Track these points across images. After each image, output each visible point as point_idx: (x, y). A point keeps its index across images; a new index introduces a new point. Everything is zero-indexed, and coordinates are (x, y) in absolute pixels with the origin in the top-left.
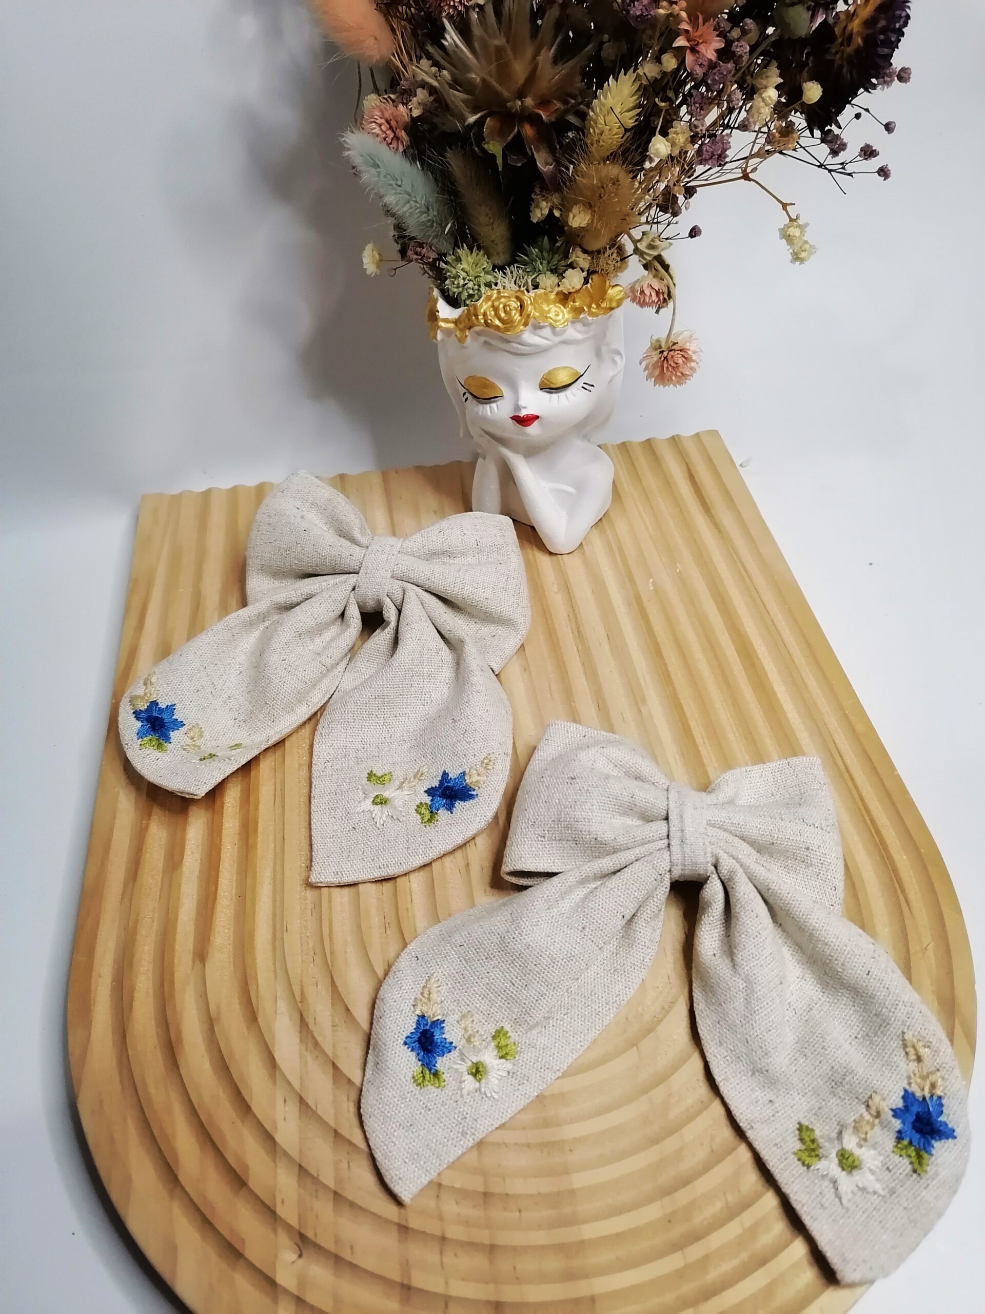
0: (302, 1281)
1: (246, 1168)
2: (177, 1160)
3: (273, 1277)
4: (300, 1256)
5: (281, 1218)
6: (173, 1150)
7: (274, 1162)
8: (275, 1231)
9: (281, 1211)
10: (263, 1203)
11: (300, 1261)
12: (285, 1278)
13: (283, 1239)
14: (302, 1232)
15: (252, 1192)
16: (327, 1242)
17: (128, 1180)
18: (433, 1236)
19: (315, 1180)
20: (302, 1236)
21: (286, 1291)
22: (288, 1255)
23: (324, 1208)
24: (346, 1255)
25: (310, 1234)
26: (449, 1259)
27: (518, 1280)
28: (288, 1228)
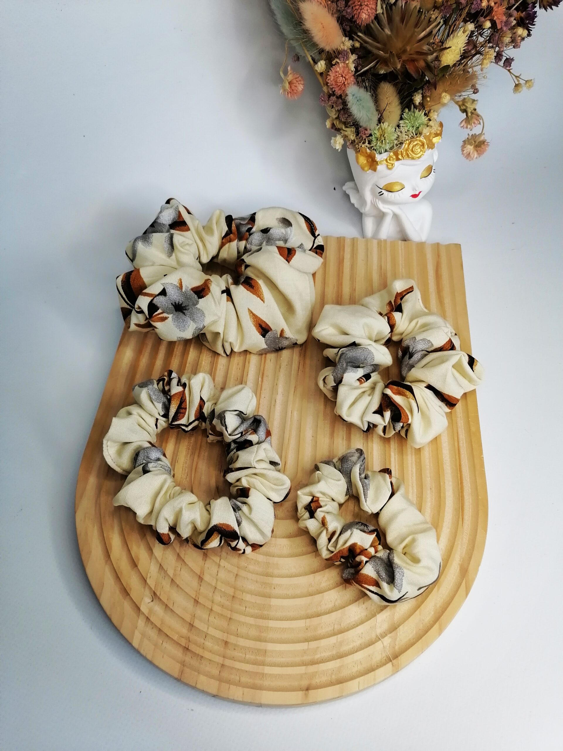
0: (151, 611)
1: (138, 559)
2: (111, 549)
3: (139, 607)
4: (152, 601)
5: (148, 584)
6: (111, 545)
7: (151, 559)
8: (144, 588)
9: (148, 581)
10: (142, 576)
11: (152, 603)
12: (143, 608)
13: (147, 592)
14: (155, 592)
15: (139, 570)
16: (164, 598)
17: (90, 552)
18: (208, 608)
19: (165, 572)
20: (155, 593)
21: (143, 614)
22: (147, 600)
23: (166, 584)
24: (171, 606)
25: (158, 594)
26: (212, 619)
27: (237, 635)
28: (150, 588)
